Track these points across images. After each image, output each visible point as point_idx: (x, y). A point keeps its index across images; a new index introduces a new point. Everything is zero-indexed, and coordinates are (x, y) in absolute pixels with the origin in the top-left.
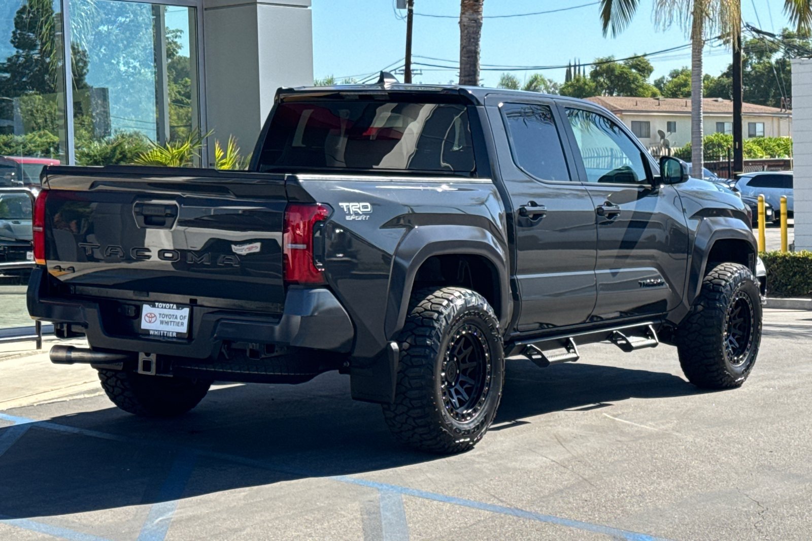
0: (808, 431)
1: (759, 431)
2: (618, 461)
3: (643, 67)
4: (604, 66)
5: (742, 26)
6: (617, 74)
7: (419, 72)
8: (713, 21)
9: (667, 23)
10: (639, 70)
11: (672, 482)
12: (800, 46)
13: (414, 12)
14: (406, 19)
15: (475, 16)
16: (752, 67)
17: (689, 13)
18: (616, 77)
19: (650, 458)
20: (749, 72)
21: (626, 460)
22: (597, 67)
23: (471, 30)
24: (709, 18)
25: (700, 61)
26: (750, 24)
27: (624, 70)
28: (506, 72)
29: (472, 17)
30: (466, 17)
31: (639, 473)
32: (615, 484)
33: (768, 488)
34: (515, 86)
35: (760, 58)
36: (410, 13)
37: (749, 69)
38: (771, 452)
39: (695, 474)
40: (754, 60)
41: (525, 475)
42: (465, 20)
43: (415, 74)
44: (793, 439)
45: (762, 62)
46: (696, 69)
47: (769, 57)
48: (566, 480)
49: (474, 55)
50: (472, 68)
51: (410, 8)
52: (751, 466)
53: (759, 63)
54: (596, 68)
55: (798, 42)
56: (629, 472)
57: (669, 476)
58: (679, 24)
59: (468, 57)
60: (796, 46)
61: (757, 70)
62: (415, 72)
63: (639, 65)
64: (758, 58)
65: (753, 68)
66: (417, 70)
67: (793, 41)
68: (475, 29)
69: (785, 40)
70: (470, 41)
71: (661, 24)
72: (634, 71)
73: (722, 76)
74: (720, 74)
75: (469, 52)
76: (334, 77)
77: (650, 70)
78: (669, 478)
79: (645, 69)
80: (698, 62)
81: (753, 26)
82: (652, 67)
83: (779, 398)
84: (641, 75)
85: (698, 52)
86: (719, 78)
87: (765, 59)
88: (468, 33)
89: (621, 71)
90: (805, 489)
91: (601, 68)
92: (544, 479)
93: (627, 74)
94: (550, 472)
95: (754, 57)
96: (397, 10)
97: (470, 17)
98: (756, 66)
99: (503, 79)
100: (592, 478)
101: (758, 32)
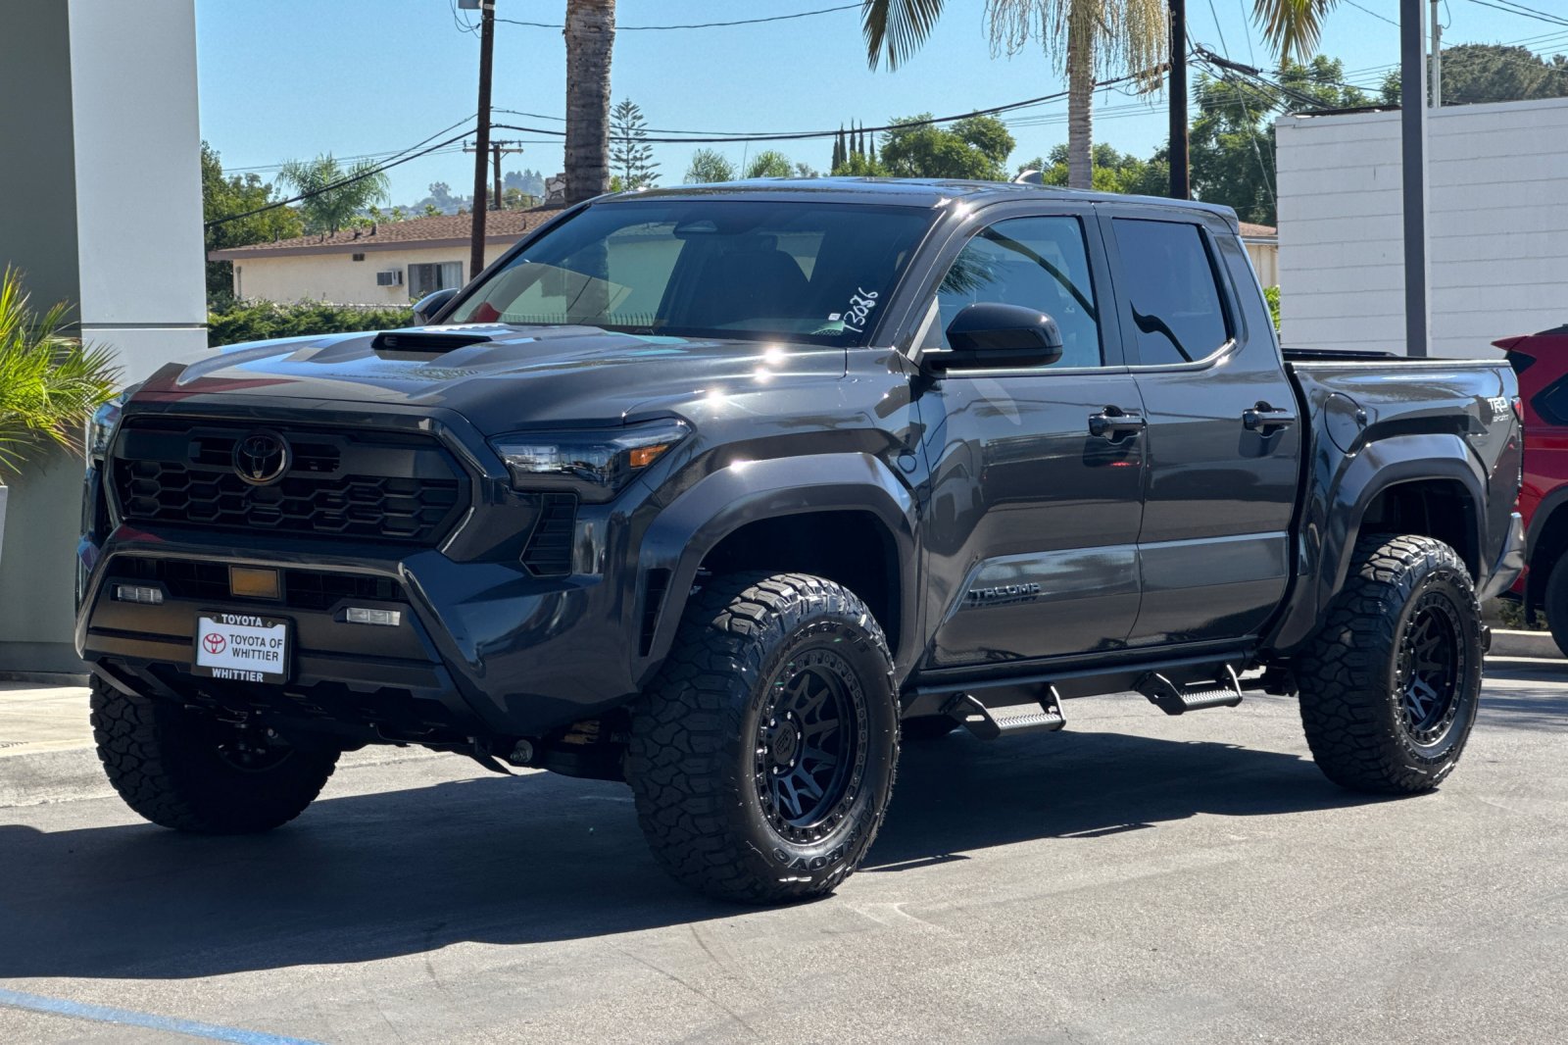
0: (1242, 903)
1: (1136, 904)
2: (817, 975)
3: (991, 139)
4: (911, 136)
5: (1188, 50)
6: (936, 152)
7: (515, 146)
8: (1111, 36)
9: (1017, 39)
10: (984, 146)
11: (928, 1021)
12: (1317, 96)
13: (496, 16)
14: (479, 32)
15: (598, 18)
16: (1218, 141)
17: (1062, 19)
18: (936, 158)
19: (889, 969)
20: (1214, 151)
21: (835, 973)
22: (895, 136)
23: (590, 47)
24: (1106, 30)
25: (1086, 119)
26: (1204, 48)
27: (954, 145)
28: (704, 146)
29: (592, 20)
30: (578, 20)
31: (859, 1002)
32: (802, 1026)
33: (1133, 1029)
34: (722, 176)
35: (1235, 122)
36: (489, 15)
37: (1213, 144)
38: (1155, 950)
39: (980, 1001)
40: (1224, 125)
41: (606, 1010)
42: (577, 25)
43: (508, 151)
44: (1206, 921)
45: (1239, 129)
46: (1078, 136)
47: (1255, 120)
48: (695, 1020)
49: (596, 100)
50: (592, 130)
51: (488, 7)
52: (1106, 981)
53: (1233, 132)
54: (893, 139)
55: (1313, 88)
56: (836, 1001)
57: (922, 1007)
58: (1041, 40)
59: (584, 106)
60: (1308, 97)
61: (1230, 146)
62: (507, 147)
63: (983, 134)
64: (1231, 122)
65: (1222, 143)
66: (511, 142)
67: (1303, 85)
68: (598, 45)
69: (1288, 85)
70: (587, 71)
71: (1004, 40)
72: (974, 146)
73: (1158, 158)
74: (1152, 154)
75: (586, 94)
76: (334, 157)
77: (1007, 147)
78: (921, 1011)
79: (996, 144)
80: (1082, 123)
81: (1212, 51)
82: (1011, 139)
83: (1192, 834)
84: (988, 156)
85: (1082, 101)
86: (1152, 161)
87: (1245, 124)
88: (584, 53)
89: (946, 147)
90: (1214, 1030)
91: (903, 139)
92: (646, 1019)
93: (958, 153)
94: (663, 1004)
95: (1224, 120)
96: (460, 12)
97: (585, 19)
98: (1227, 137)
99: (698, 162)
100: (753, 1015)
101: (1222, 63)
